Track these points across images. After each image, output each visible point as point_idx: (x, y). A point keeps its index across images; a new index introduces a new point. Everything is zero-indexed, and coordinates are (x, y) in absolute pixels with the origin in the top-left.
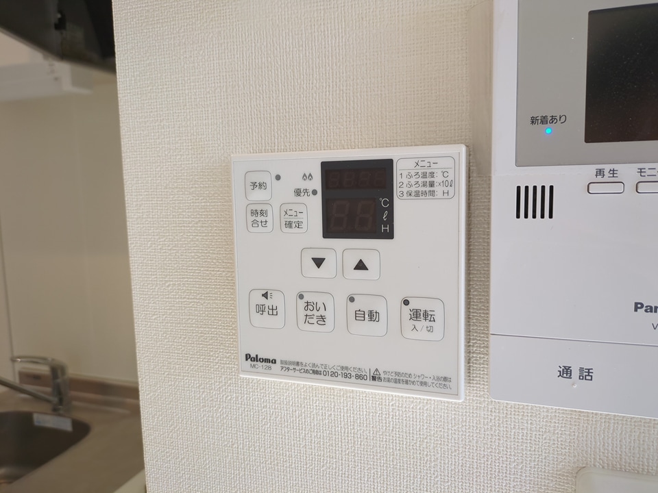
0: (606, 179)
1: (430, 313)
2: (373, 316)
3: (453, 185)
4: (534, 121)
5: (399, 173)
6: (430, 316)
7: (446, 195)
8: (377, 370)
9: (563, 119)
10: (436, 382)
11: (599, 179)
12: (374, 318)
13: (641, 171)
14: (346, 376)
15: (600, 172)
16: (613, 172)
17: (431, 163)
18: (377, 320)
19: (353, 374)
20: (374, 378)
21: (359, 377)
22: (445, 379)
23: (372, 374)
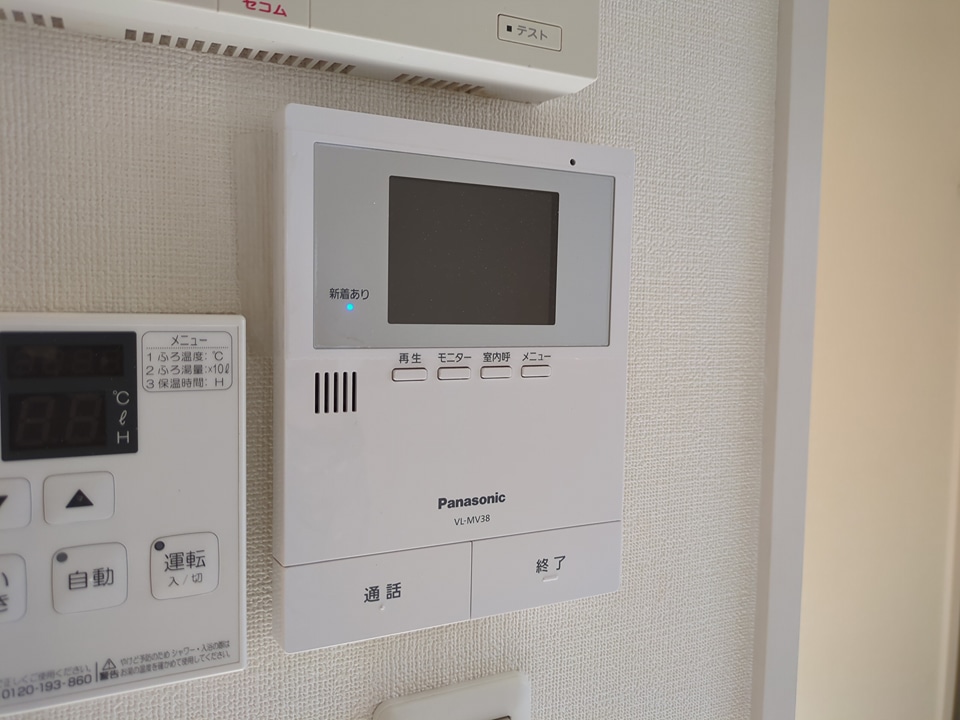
0: (409, 365)
1: (197, 555)
2: (101, 577)
3: (230, 370)
4: (333, 294)
5: (146, 353)
6: (197, 560)
7: (219, 385)
8: (109, 661)
9: (365, 294)
10: (206, 653)
11: (403, 364)
12: (105, 579)
13: (441, 356)
14: (50, 687)
15: (404, 357)
16: (416, 357)
17: (198, 341)
18: (110, 581)
19: (64, 679)
20: (104, 676)
21: (74, 682)
22: (221, 645)
23: (100, 670)
